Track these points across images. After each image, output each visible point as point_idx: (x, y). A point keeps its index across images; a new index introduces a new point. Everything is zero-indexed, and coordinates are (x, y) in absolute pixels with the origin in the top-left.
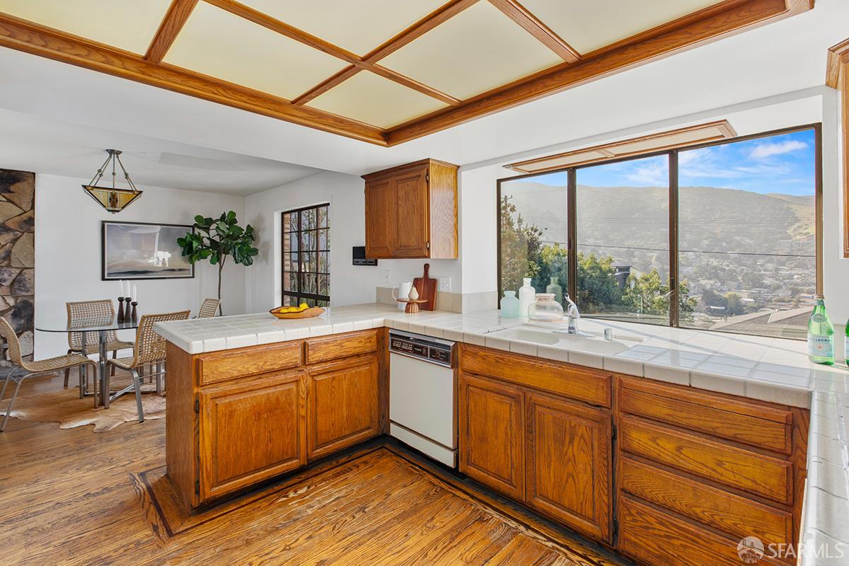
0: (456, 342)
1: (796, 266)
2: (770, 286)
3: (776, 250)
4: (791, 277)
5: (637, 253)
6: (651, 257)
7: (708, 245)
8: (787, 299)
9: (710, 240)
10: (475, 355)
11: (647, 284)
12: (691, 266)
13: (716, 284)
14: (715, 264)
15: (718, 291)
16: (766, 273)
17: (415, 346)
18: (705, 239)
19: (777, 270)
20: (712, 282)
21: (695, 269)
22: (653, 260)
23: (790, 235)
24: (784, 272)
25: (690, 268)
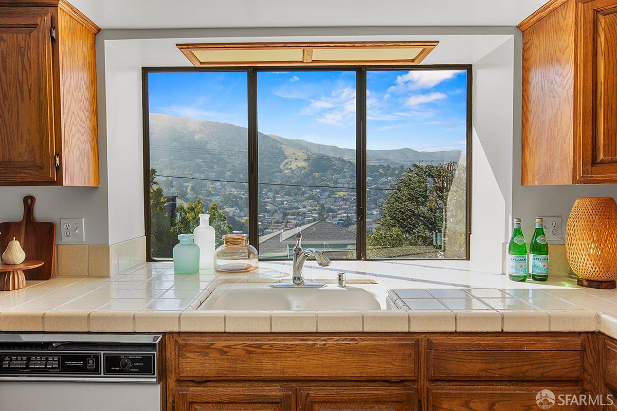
0: (164, 334)
1: (285, 195)
2: (270, 211)
3: (274, 182)
4: (282, 203)
5: (175, 183)
6: (187, 188)
7: (230, 176)
8: (281, 221)
9: (232, 171)
10: (205, 350)
11: (193, 214)
12: (219, 195)
13: (237, 211)
14: (235, 193)
15: (239, 217)
16: (268, 200)
17: (64, 358)
18: (228, 171)
19: (275, 197)
20: (233, 209)
21: (221, 198)
22: (189, 190)
23: (281, 169)
24: (278, 199)
25: (218, 197)
